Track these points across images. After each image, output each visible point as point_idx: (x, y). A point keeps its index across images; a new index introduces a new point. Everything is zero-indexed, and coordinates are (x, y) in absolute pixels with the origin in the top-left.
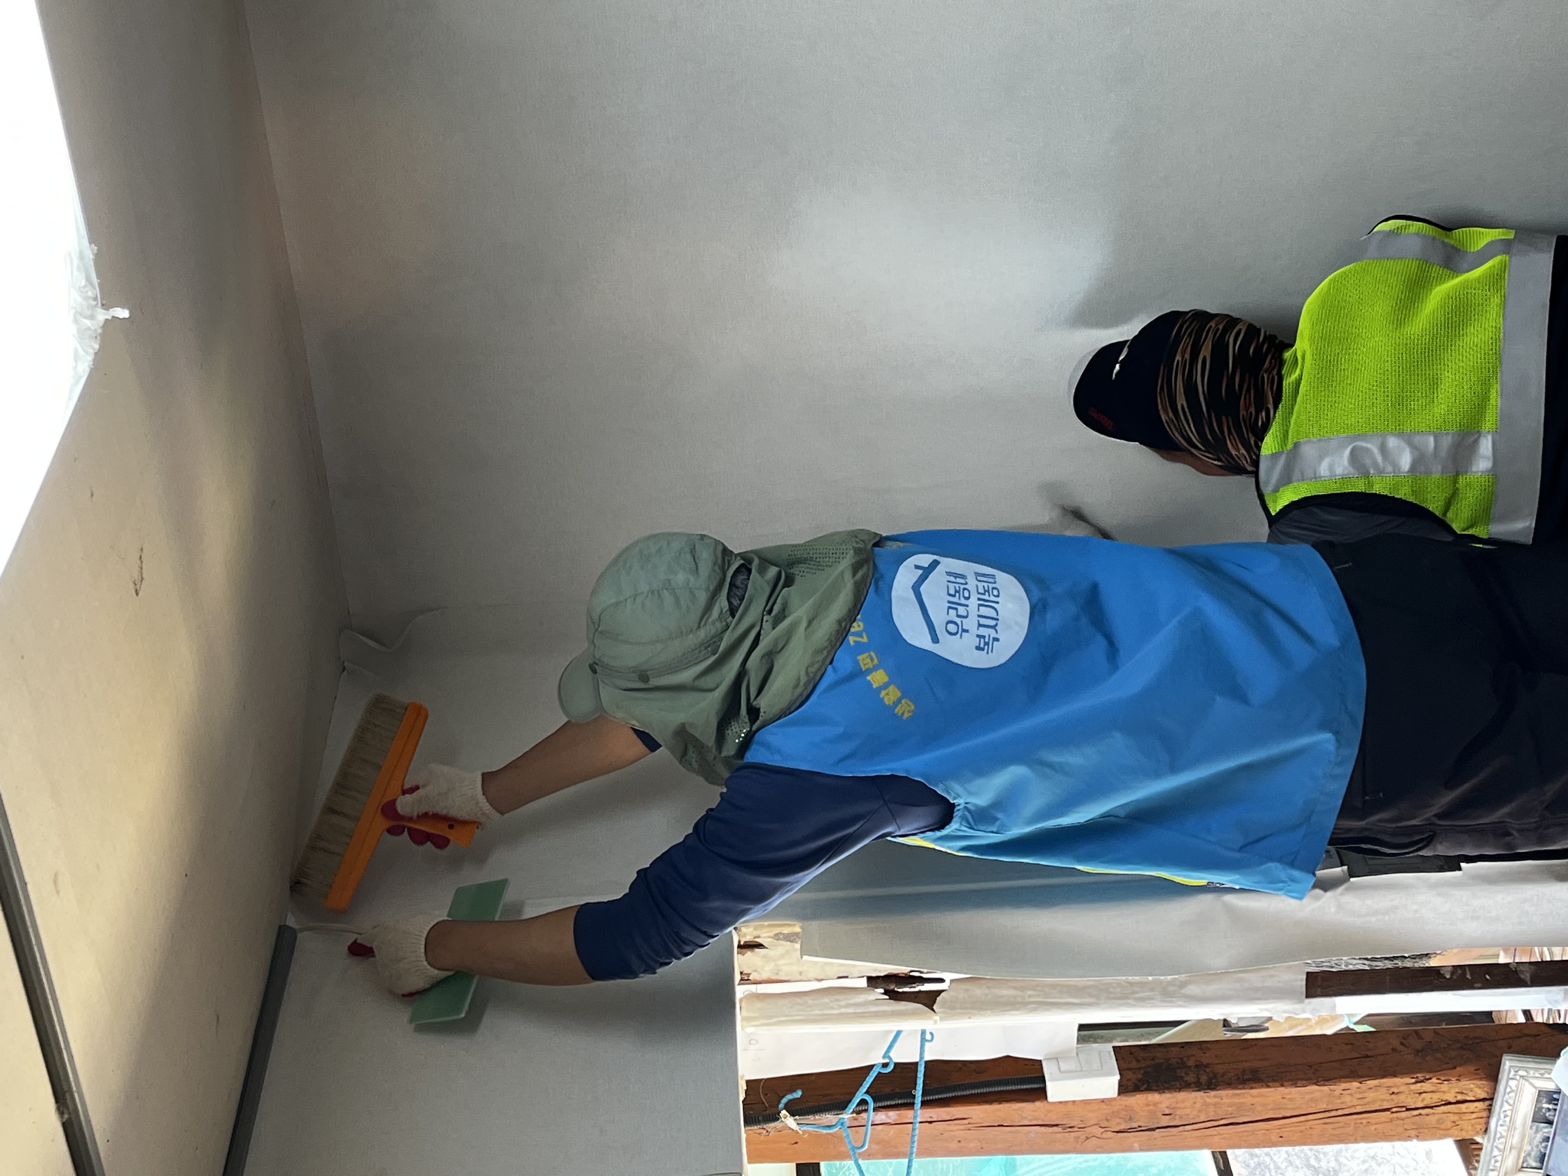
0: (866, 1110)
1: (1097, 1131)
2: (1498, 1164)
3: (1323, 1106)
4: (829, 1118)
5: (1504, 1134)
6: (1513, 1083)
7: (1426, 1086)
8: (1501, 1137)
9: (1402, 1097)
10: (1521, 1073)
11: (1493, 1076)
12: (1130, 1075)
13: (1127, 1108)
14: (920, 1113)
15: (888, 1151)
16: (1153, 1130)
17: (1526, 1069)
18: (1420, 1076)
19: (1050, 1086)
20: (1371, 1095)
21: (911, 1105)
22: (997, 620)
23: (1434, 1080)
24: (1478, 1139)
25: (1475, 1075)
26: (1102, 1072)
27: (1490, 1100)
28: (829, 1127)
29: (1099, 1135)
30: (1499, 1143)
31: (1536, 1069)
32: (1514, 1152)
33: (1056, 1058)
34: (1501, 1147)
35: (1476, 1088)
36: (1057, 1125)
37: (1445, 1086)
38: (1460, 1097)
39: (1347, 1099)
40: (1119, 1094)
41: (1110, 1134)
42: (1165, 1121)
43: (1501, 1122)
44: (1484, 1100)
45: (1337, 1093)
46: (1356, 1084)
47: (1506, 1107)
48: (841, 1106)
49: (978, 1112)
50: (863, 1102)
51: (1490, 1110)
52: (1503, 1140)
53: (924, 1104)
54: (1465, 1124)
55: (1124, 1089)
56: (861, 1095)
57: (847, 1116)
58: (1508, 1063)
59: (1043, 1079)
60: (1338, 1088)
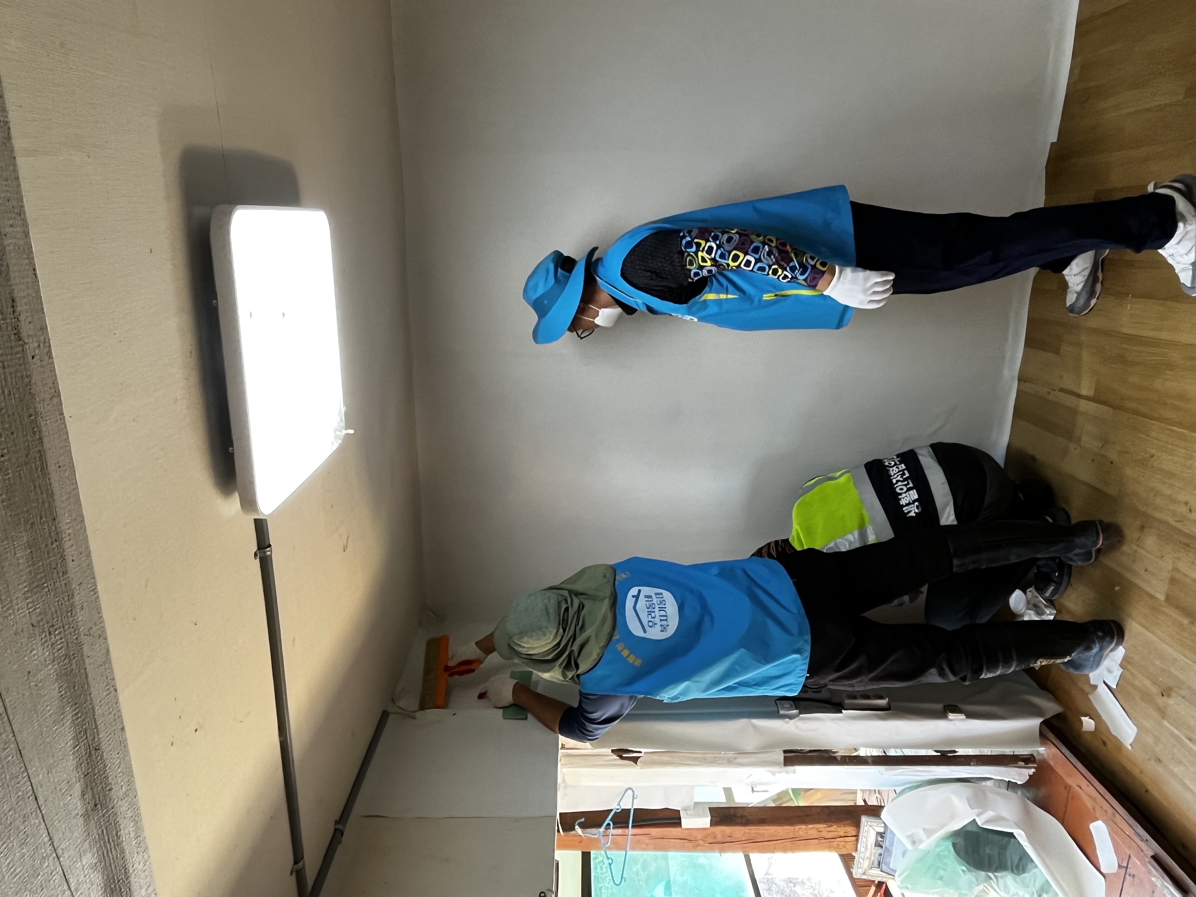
0: (610, 829)
1: (701, 842)
2: (862, 865)
3: (791, 836)
4: (594, 830)
5: (864, 851)
6: (866, 828)
7: (832, 829)
8: (863, 853)
9: (822, 833)
10: (869, 823)
11: (857, 825)
12: (714, 819)
13: (713, 833)
14: (631, 831)
15: (618, 846)
16: (724, 843)
17: (871, 822)
18: (829, 824)
19: (683, 820)
20: (810, 832)
21: (627, 827)
22: (667, 616)
23: (835, 826)
24: (854, 854)
25: (851, 825)
26: (704, 816)
27: (857, 836)
28: (595, 835)
29: (702, 844)
30: (862, 855)
31: (875, 822)
32: (868, 861)
33: (685, 810)
34: (863, 857)
35: (851, 830)
36: (685, 839)
37: (839, 829)
38: (846, 835)
39: (801, 833)
40: (711, 825)
41: (707, 845)
42: (729, 839)
43: (862, 846)
44: (855, 836)
45: (797, 829)
46: (803, 827)
47: (864, 839)
48: (600, 826)
49: (654, 831)
50: (609, 824)
51: (857, 840)
52: (863, 854)
53: (633, 827)
54: (848, 847)
55: (712, 824)
56: (608, 821)
57: (602, 829)
58: (864, 819)
59: (680, 818)
60: (797, 828)
